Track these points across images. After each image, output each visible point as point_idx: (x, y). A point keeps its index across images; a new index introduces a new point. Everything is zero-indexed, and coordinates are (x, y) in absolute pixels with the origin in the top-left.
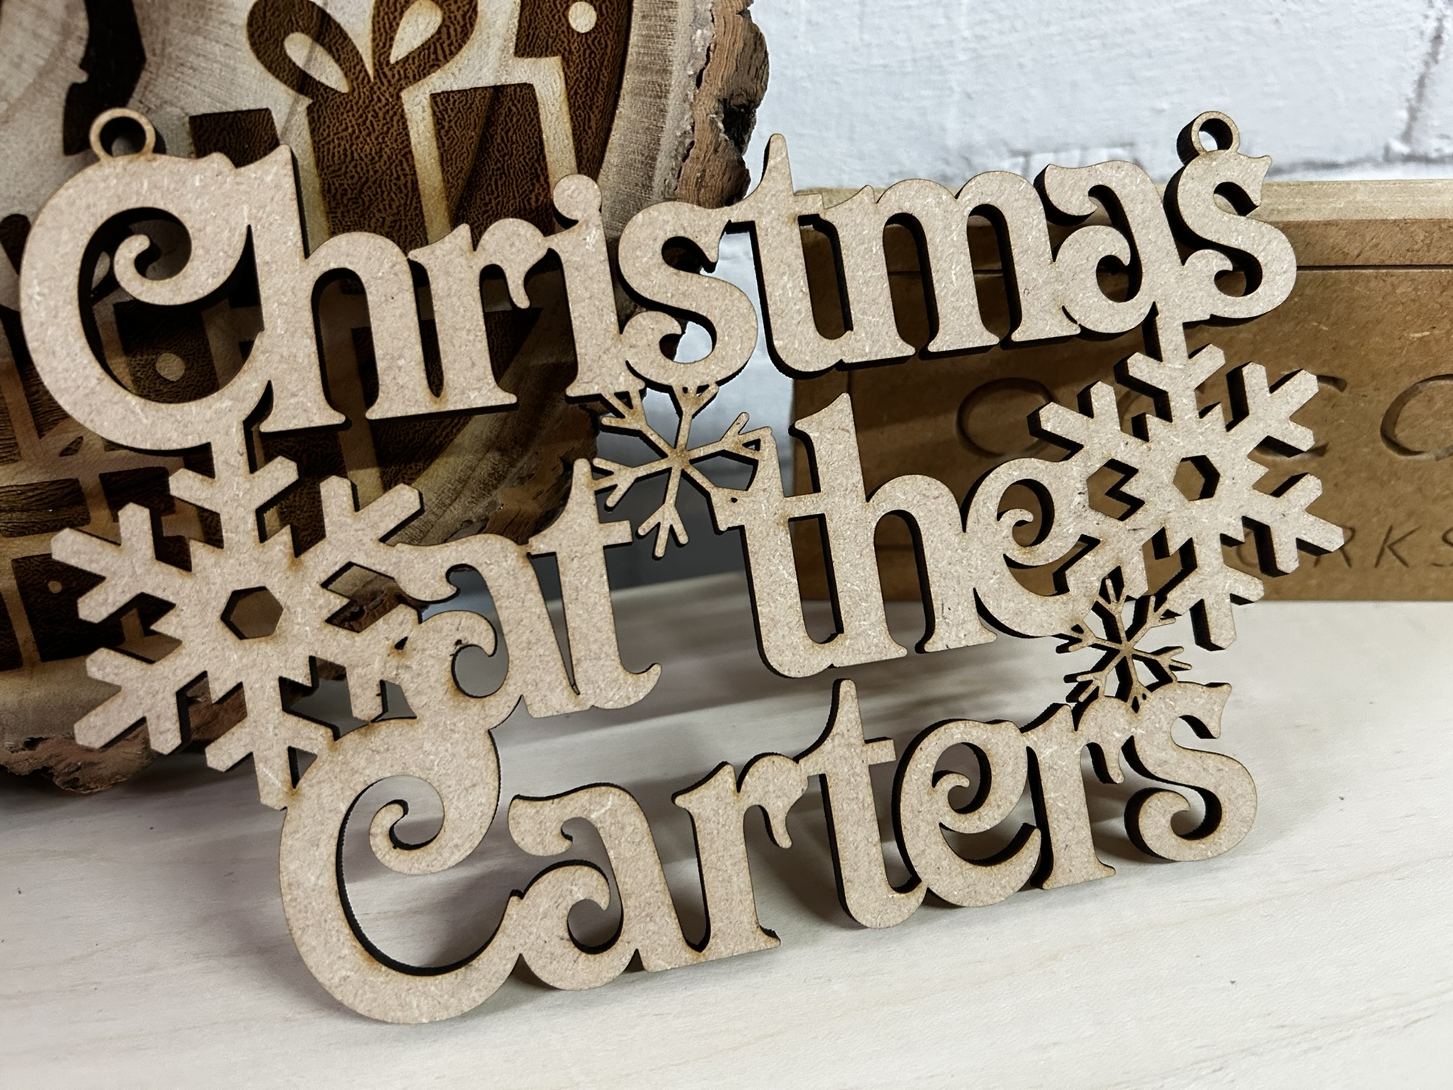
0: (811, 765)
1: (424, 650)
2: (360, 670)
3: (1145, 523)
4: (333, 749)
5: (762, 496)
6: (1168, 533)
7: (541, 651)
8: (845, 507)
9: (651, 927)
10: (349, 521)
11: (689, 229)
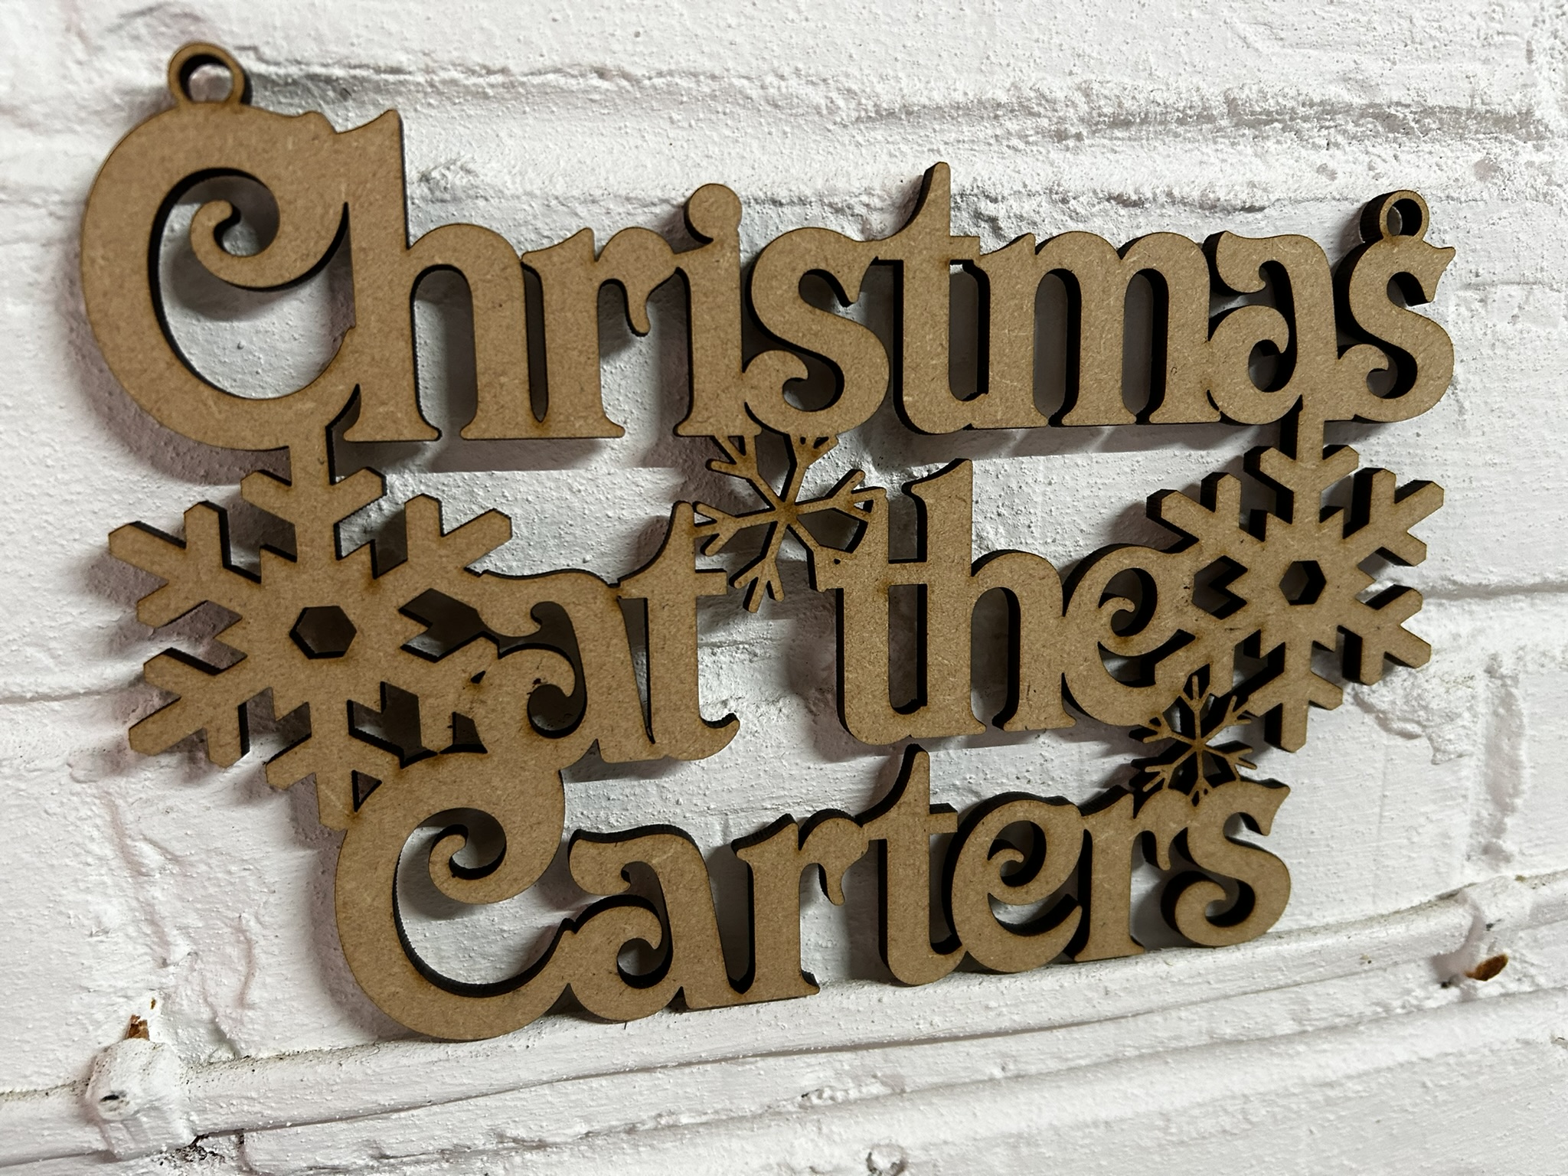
0: (874, 830)
1: (500, 686)
2: (431, 701)
3: (1242, 624)
4: (399, 776)
5: (866, 561)
6: (1264, 636)
7: (621, 698)
8: (949, 580)
9: (699, 968)
10: (434, 546)
11: (831, 262)
